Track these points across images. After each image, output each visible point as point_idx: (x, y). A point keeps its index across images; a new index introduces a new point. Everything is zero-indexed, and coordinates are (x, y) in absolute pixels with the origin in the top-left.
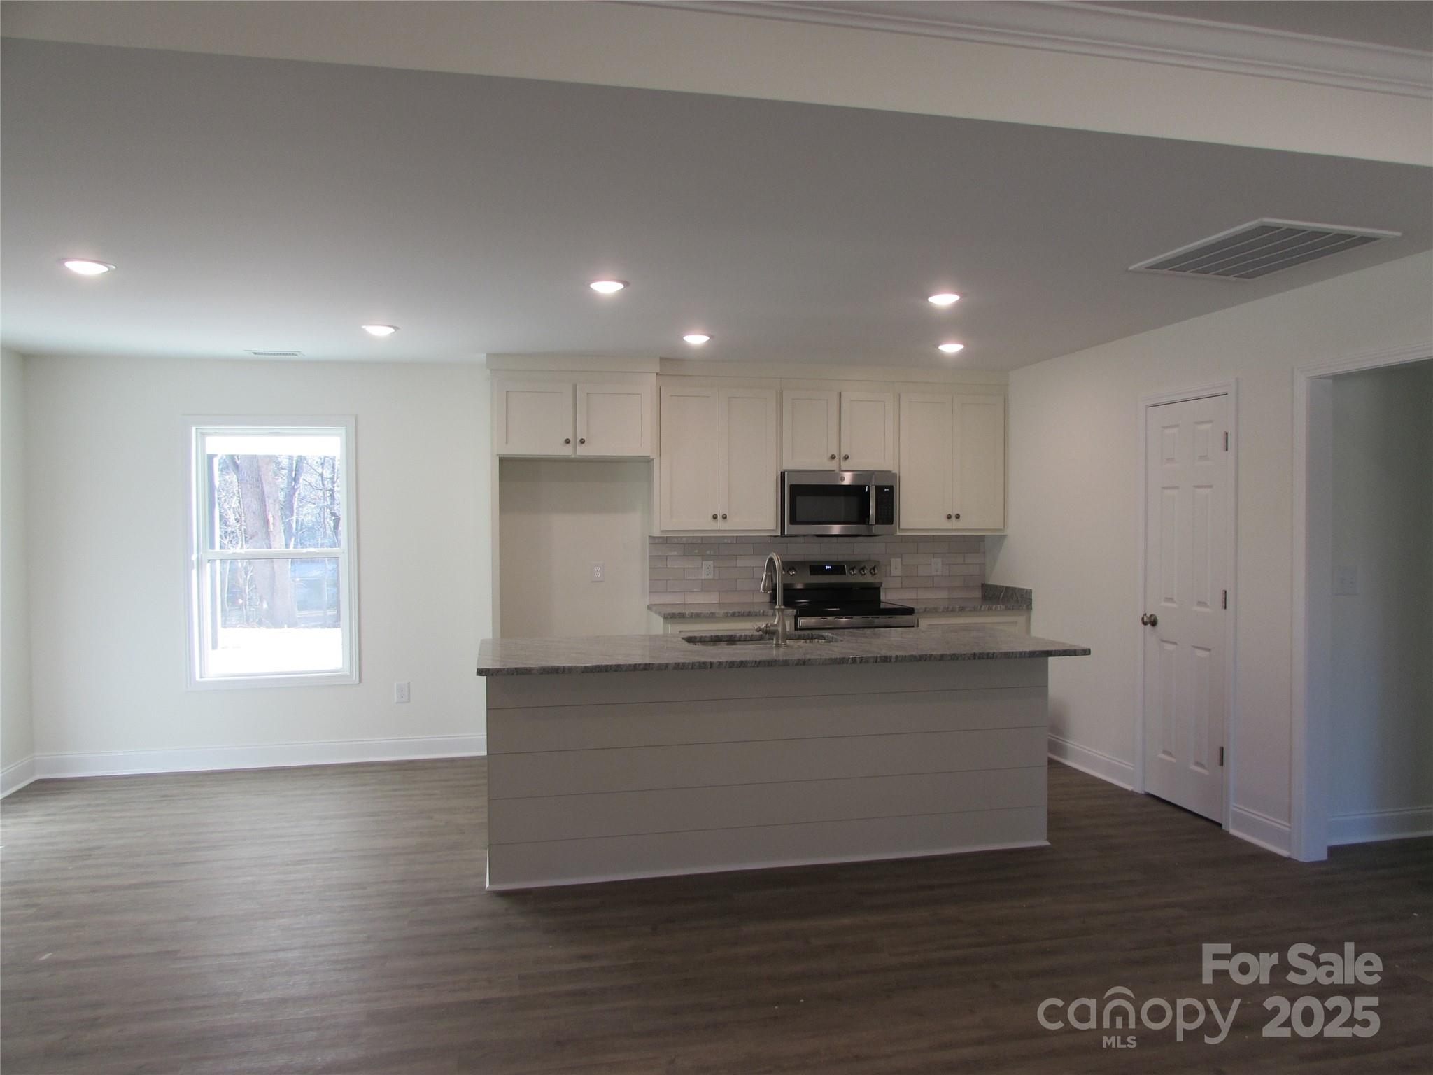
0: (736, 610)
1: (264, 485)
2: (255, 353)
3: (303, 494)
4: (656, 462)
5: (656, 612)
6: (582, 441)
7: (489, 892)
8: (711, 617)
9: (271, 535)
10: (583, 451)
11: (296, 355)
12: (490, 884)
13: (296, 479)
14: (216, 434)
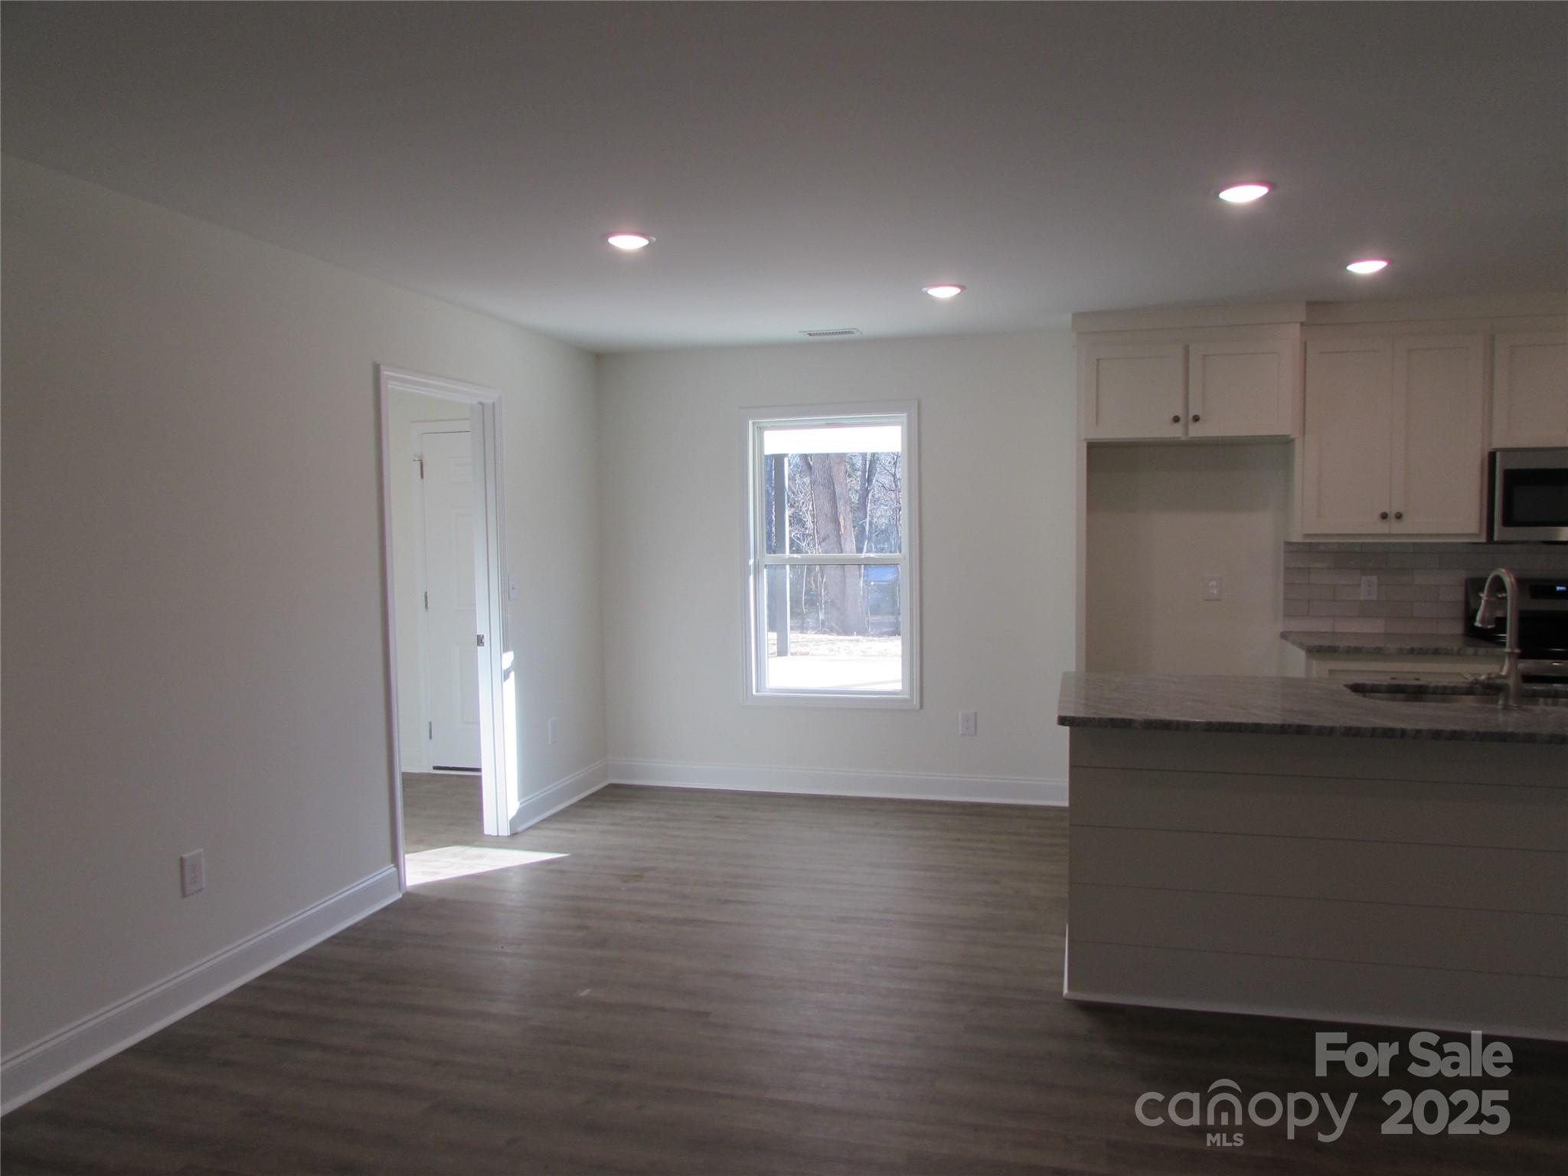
0: (1415, 644)
1: (836, 487)
2: (810, 334)
3: (877, 496)
4: (1297, 441)
5: (1294, 642)
6: (1196, 419)
7: (1067, 1000)
8: (1378, 653)
9: (842, 539)
10: (1196, 431)
11: (853, 333)
12: (1069, 988)
13: (869, 480)
14: (774, 428)
